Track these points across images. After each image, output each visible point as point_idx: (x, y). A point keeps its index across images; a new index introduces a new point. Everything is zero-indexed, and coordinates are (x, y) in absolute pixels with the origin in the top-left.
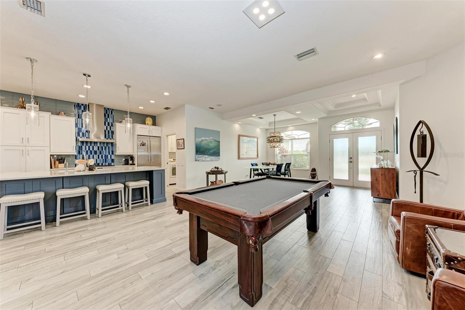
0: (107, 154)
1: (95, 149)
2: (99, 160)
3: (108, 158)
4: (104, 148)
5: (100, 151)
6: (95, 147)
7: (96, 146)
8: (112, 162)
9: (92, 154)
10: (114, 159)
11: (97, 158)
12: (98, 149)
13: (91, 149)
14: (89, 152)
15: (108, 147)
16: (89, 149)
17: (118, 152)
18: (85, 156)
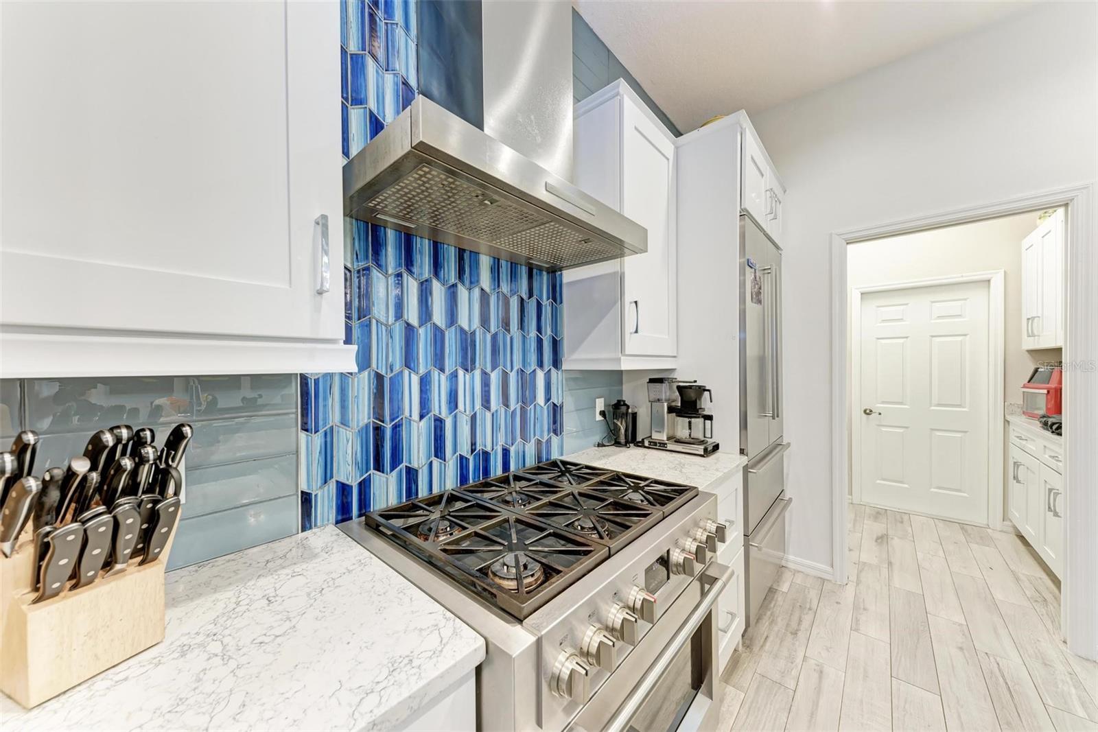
0: (531, 359)
1: (463, 322)
2: (488, 415)
5: (494, 337)
6: (462, 292)
8: (555, 429)
9: (442, 370)
10: (562, 407)
11: (478, 406)
12: (485, 322)
13: (439, 317)
14: (423, 336)
16: (425, 313)
17: (632, 344)
18: (396, 381)
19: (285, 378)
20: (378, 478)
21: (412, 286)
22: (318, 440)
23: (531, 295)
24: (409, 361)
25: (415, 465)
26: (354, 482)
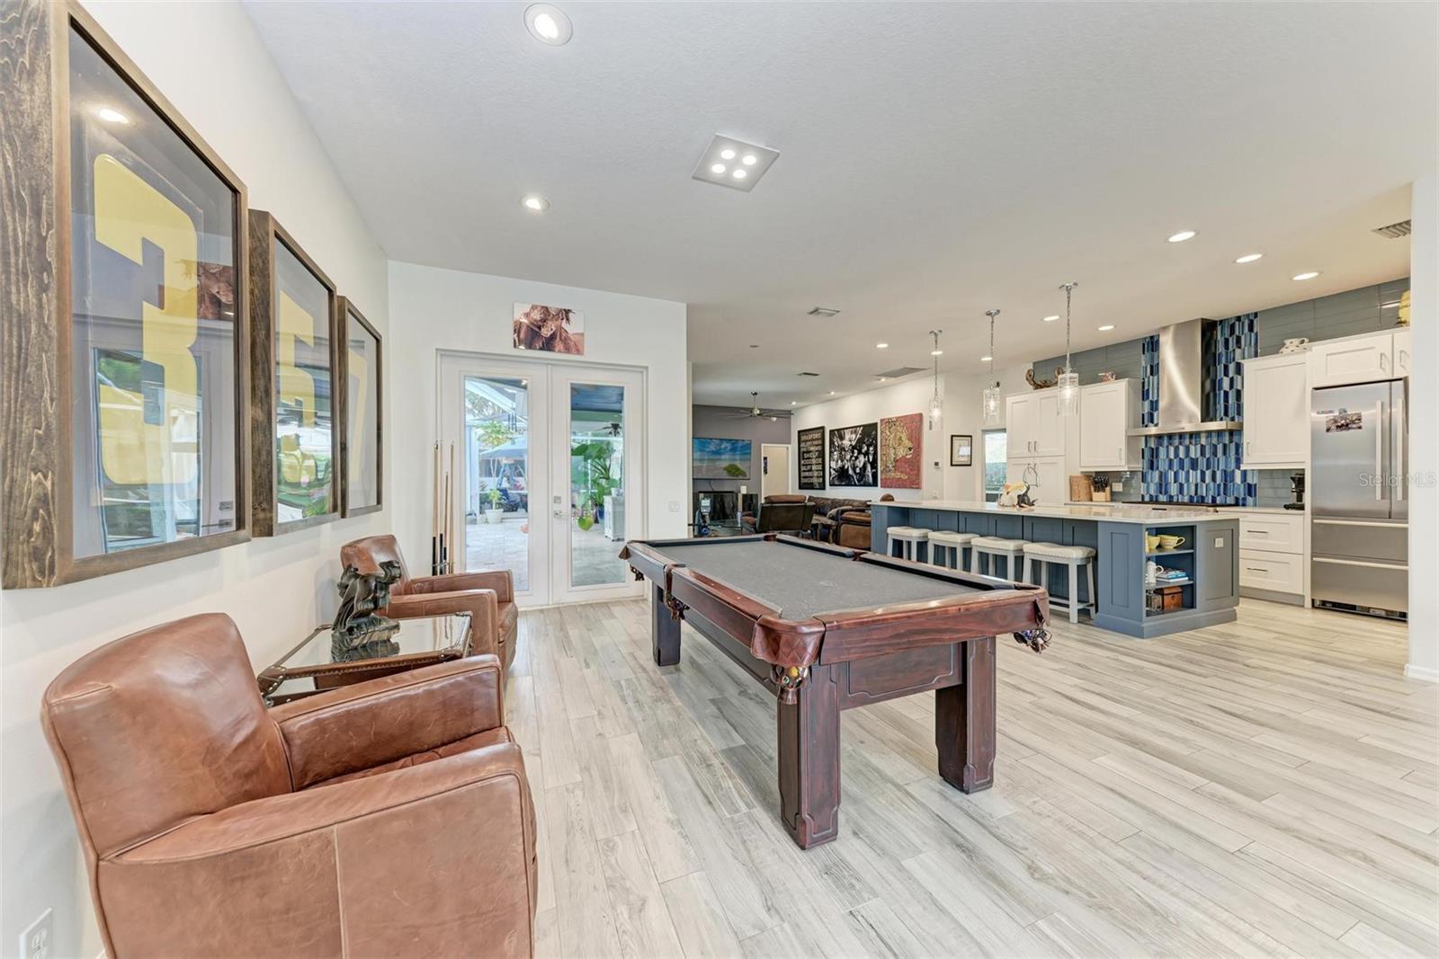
0: (1233, 465)
1: (1192, 454)
2: (1204, 485)
3: (1233, 480)
4: (1220, 448)
5: (1208, 459)
6: (1192, 448)
7: (1196, 445)
8: (1250, 495)
9: (1183, 470)
10: (1255, 485)
11: (1199, 480)
12: (1203, 454)
13: (1182, 455)
14: (1176, 462)
15: (1233, 446)
16: (1176, 455)
17: (1248, 459)
18: (1166, 474)
20: (1161, 496)
24: (1171, 467)
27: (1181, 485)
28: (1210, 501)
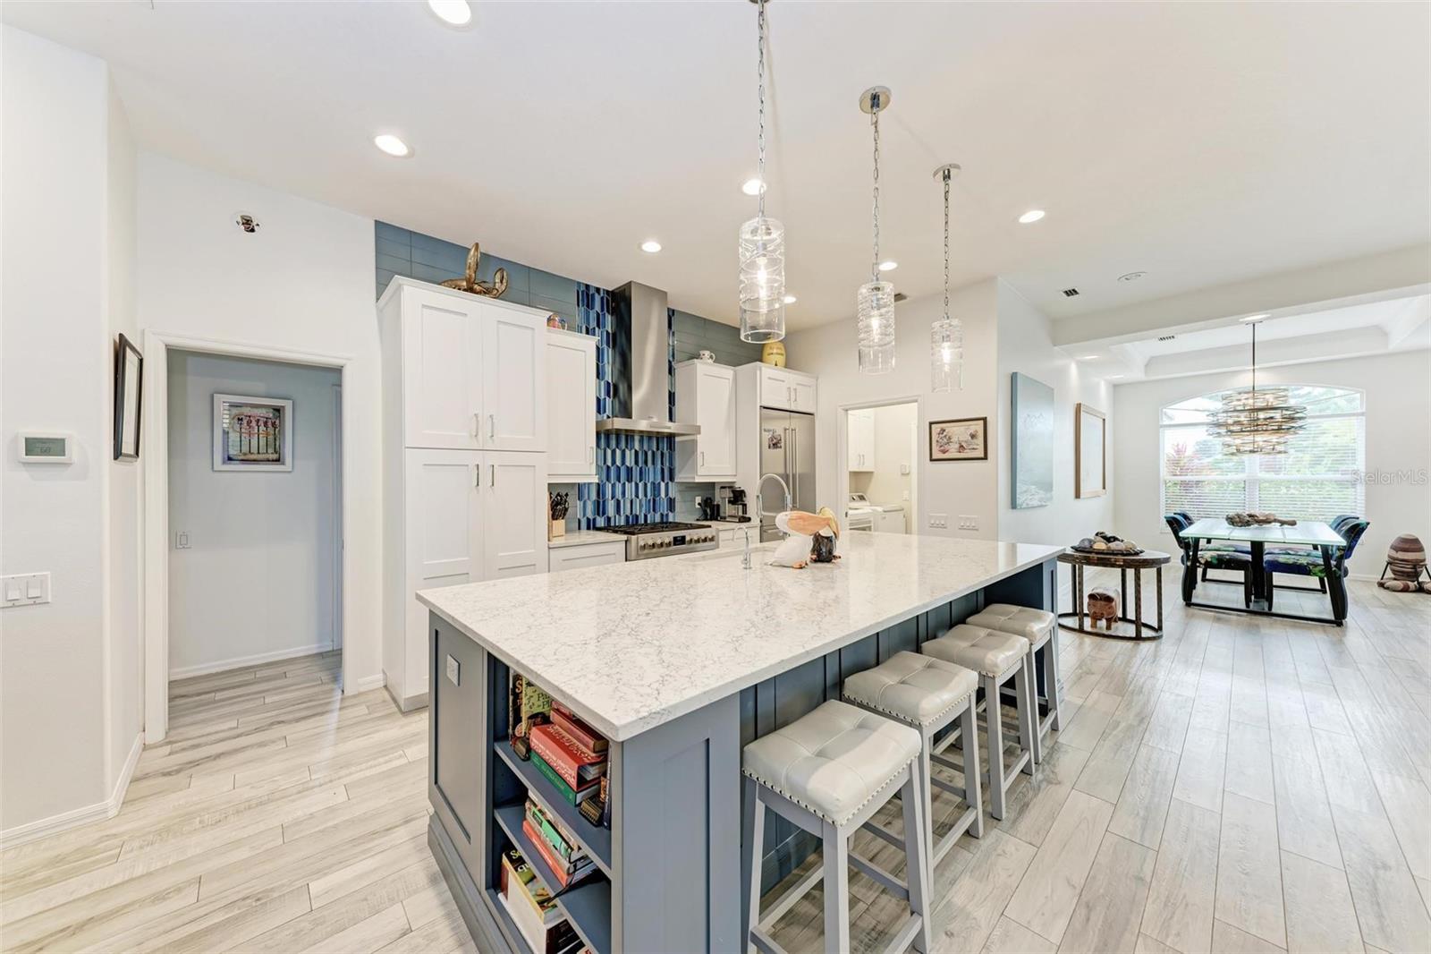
0: (658, 477)
1: (628, 464)
2: (638, 500)
3: (659, 494)
4: (650, 455)
5: (641, 469)
6: (627, 452)
7: (631, 448)
9: (619, 482)
10: (674, 499)
11: (633, 496)
12: (637, 463)
13: (618, 462)
14: (613, 470)
15: (659, 452)
16: (614, 461)
17: (701, 471)
19: (575, 484)
20: (598, 519)
21: (609, 452)
22: (582, 503)
23: (658, 449)
25: (610, 516)
26: (591, 517)
27: (618, 502)
28: (643, 522)
